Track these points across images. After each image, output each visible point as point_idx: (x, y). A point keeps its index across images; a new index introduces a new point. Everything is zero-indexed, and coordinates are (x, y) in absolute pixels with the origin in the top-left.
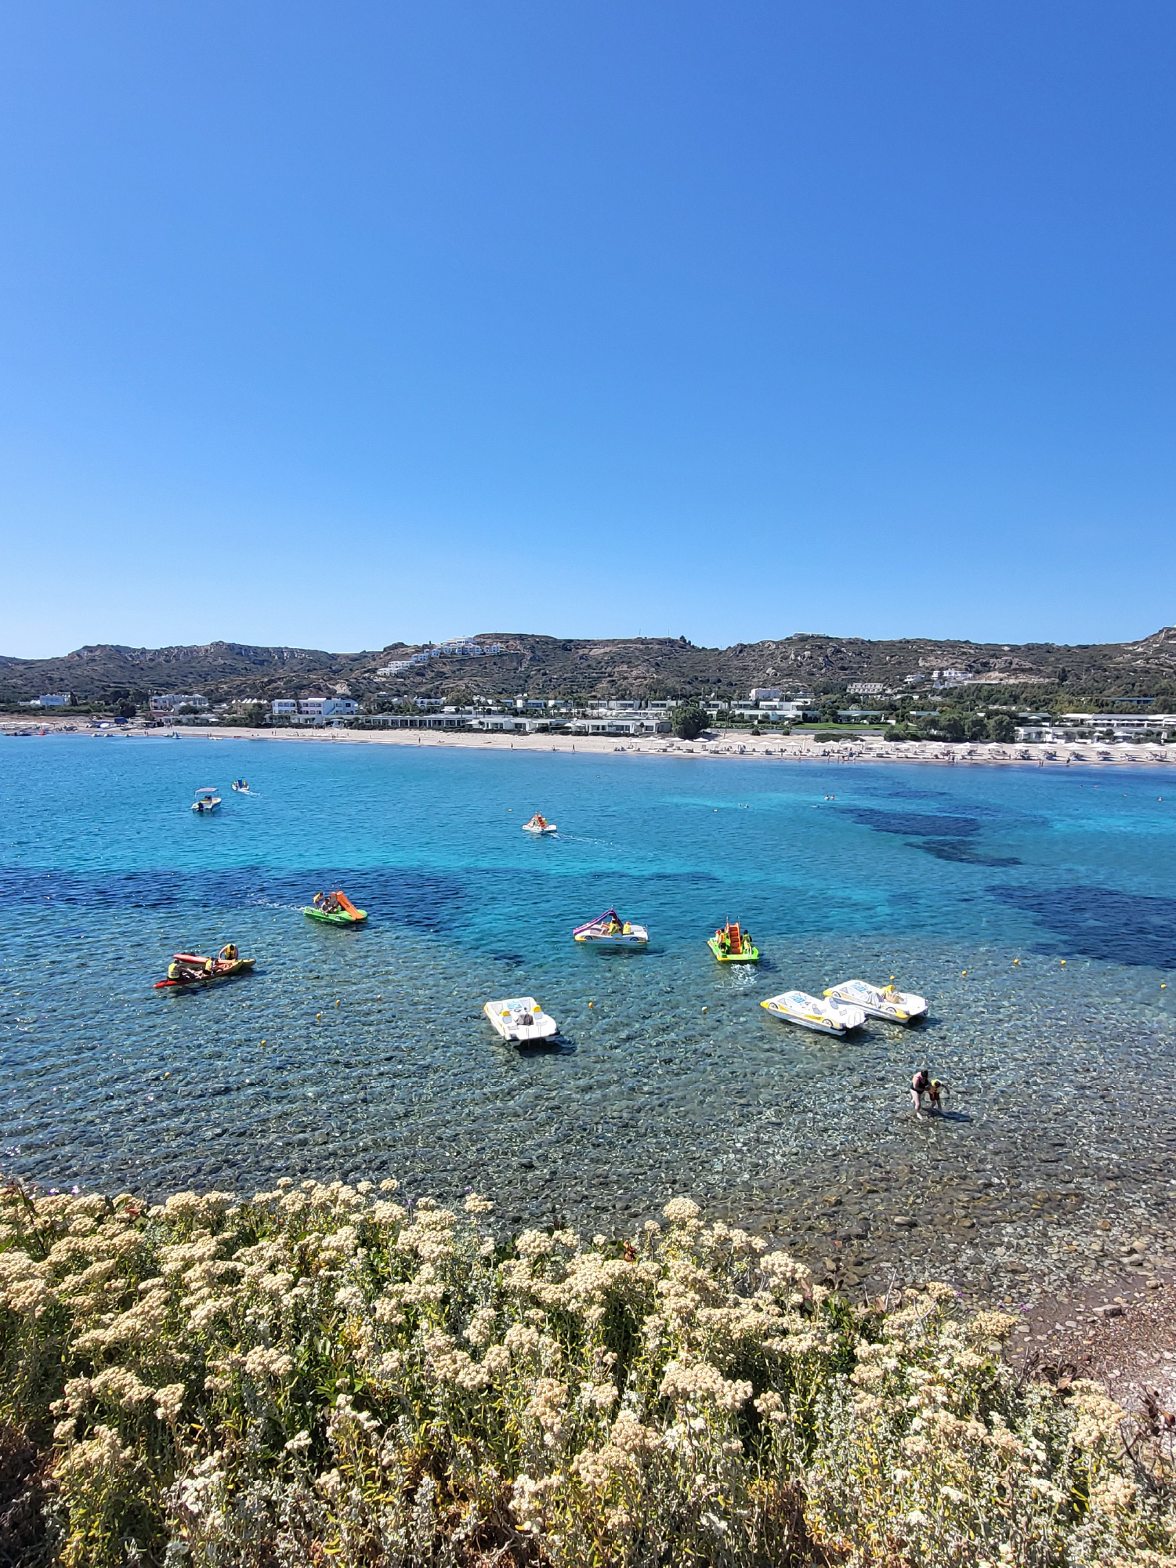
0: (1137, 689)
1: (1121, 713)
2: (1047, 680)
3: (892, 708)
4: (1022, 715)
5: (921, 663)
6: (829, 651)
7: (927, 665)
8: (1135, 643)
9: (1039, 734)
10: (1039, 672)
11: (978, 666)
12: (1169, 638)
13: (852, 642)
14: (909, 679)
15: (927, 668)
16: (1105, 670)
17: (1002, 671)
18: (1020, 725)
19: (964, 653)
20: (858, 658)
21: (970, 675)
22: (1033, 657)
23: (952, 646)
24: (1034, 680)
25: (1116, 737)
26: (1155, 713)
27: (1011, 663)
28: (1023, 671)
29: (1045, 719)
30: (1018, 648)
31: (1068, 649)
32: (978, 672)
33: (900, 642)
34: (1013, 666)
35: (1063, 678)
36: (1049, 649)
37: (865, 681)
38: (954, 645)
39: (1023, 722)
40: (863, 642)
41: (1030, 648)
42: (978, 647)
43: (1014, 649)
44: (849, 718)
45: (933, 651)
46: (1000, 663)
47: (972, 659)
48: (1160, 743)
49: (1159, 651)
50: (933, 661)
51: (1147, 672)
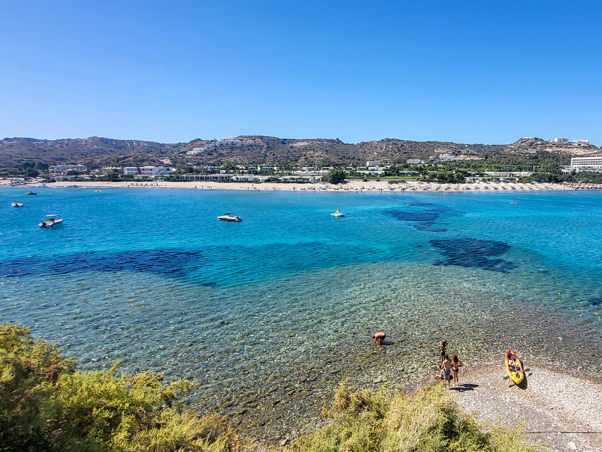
0: (511, 162)
1: (504, 171)
2: (481, 158)
3: (421, 169)
4: (469, 172)
5: (435, 151)
6: (399, 145)
7: (438, 152)
8: (511, 145)
9: (474, 180)
10: (478, 155)
11: (456, 153)
12: (522, 142)
13: (408, 142)
14: (431, 157)
15: (438, 153)
16: (501, 155)
17: (465, 154)
18: (467, 176)
19: (451, 147)
20: (411, 149)
21: (453, 156)
22: (476, 149)
23: (446, 145)
24: (476, 158)
25: (500, 181)
26: (515, 171)
27: (468, 152)
28: (472, 155)
29: (477, 174)
30: (471, 146)
31: (489, 146)
32: (457, 155)
33: (427, 142)
34: (469, 153)
35: (486, 158)
36: (482, 146)
37: (413, 158)
38: (447, 144)
39: (469, 175)
40: (412, 142)
41: (475, 146)
42: (456, 145)
43: (469, 146)
44: (404, 174)
45: (439, 146)
46: (464, 151)
47: (454, 150)
48: (515, 183)
49: (519, 147)
50: (440, 151)
51: (515, 156)
